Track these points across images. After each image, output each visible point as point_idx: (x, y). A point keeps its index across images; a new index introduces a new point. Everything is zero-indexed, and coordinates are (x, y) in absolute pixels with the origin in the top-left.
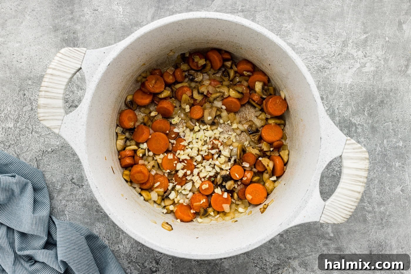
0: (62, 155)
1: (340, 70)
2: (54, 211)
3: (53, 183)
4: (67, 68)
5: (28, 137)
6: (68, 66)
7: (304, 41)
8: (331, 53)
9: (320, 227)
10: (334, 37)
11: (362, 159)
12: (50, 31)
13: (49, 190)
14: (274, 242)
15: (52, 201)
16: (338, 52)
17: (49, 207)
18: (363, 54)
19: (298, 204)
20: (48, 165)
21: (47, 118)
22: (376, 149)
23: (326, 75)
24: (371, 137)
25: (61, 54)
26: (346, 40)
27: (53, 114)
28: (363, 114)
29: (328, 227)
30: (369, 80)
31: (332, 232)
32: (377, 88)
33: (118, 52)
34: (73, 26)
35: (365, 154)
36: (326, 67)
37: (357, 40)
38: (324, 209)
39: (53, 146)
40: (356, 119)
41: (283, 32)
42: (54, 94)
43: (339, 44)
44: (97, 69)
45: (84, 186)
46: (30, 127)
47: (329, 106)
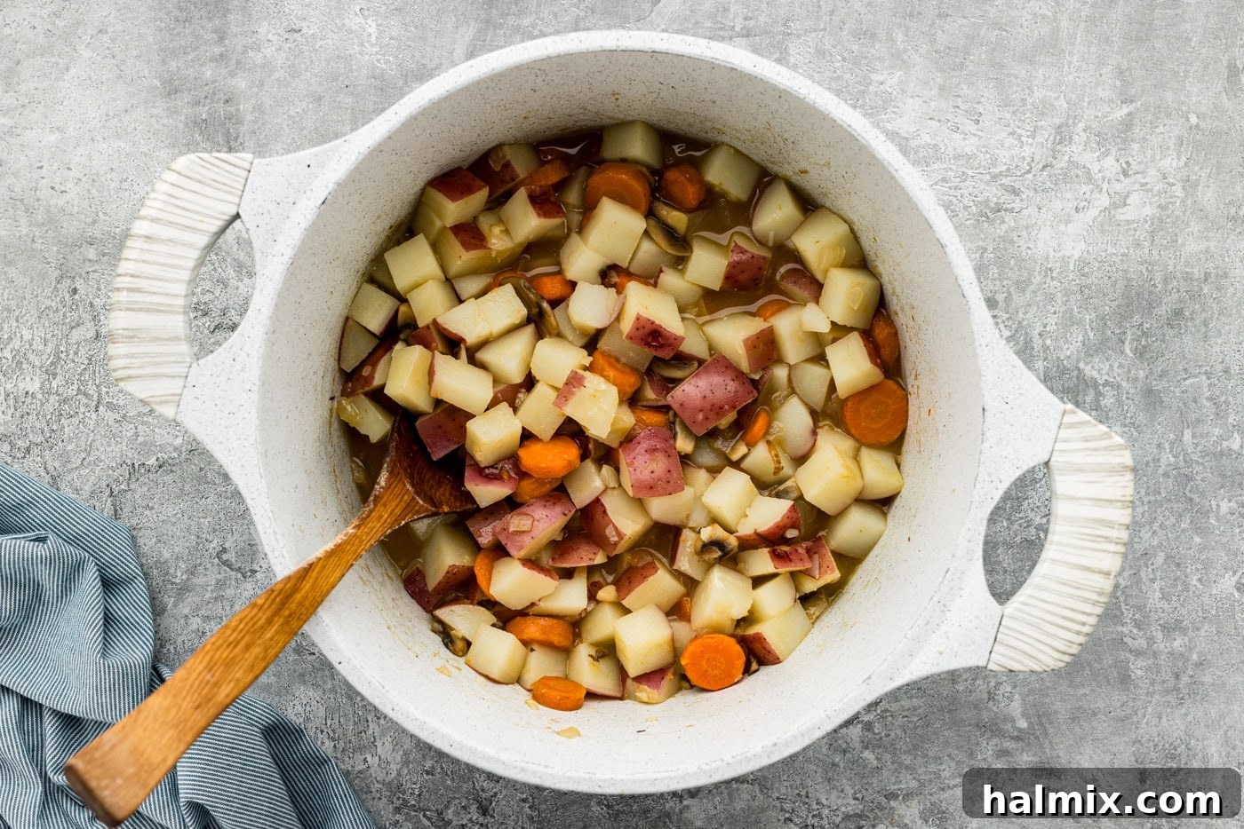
0: (191, 477)
1: (1049, 216)
2: (165, 651)
3: (161, 565)
4: (197, 217)
5: (84, 422)
6: (197, 209)
7: (938, 124)
8: (1020, 164)
9: (985, 701)
10: (1028, 115)
11: (1111, 472)
12: (155, 96)
13: (151, 586)
14: (844, 746)
15: (158, 618)
16: (1041, 160)
17: (150, 636)
18: (1117, 165)
19: (921, 615)
20: (148, 507)
21: (140, 372)
22: (1159, 460)
23: (1004, 230)
24: (1145, 422)
25: (175, 174)
26: (1067, 124)
27: (156, 359)
28: (1121, 350)
29: (1011, 699)
30: (1138, 245)
31: (1023, 716)
32: (1162, 271)
33: (350, 163)
34: (225, 78)
35: (1120, 456)
36: (1005, 206)
37: (1099, 122)
38: (1001, 629)
39: (162, 448)
40: (1096, 367)
41: (870, 100)
42: (155, 299)
43: (1045, 135)
44: (288, 217)
45: (258, 573)
46: (91, 392)
47: (1014, 326)
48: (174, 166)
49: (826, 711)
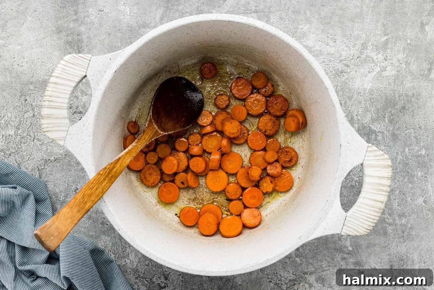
0: (66, 164)
1: (359, 74)
3: (56, 194)
4: (72, 76)
5: (29, 145)
6: (73, 74)
7: (321, 43)
8: (350, 56)
9: (338, 241)
10: (352, 40)
11: (384, 167)
12: (53, 33)
13: (52, 201)
15: (54, 212)
16: (357, 55)
18: (383, 57)
19: (318, 216)
20: (51, 174)
21: (52, 129)
22: (397, 158)
23: (344, 79)
24: (392, 145)
25: (65, 62)
26: (366, 43)
27: (58, 125)
28: (384, 120)
29: (346, 240)
30: (390, 84)
31: (350, 246)
32: (398, 93)
33: (125, 58)
34: (77, 27)
35: (387, 162)
36: (344, 71)
37: (377, 42)
38: (346, 221)
39: (56, 154)
40: (376, 126)
41: (298, 34)
42: (57, 104)
43: (358, 47)
44: (103, 77)
46: (32, 135)
47: (347, 112)
48: (64, 59)
49: (285, 248)
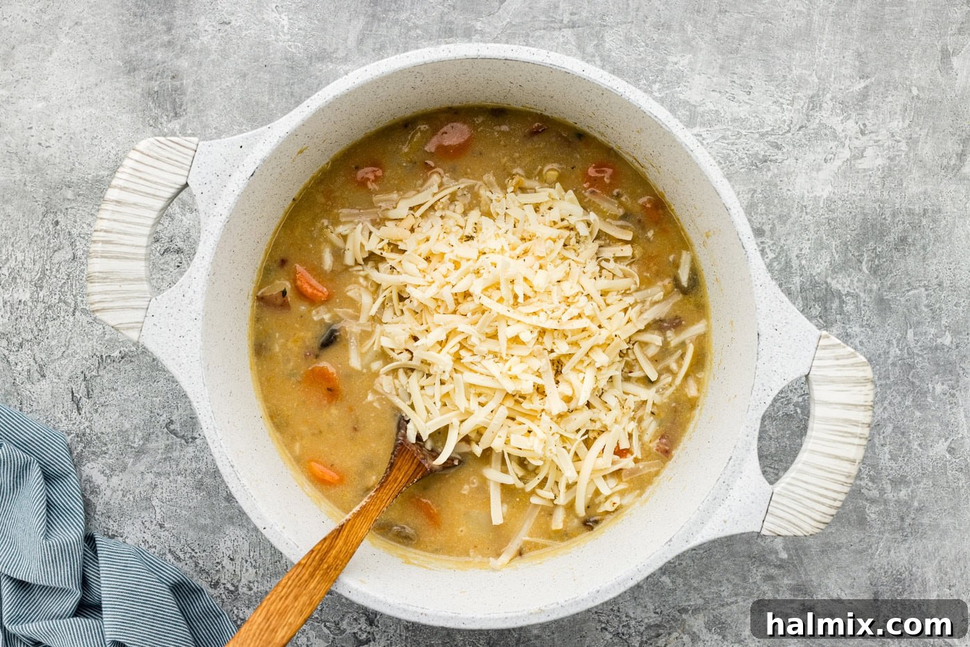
0: (146, 366)
1: (804, 166)
3: (124, 433)
5: (64, 324)
6: (156, 180)
7: (719, 95)
8: (782, 125)
9: (755, 538)
10: (788, 88)
11: (856, 383)
12: (118, 73)
16: (798, 122)
18: (857, 126)
19: (710, 492)
20: (113, 389)
21: (111, 305)
22: (888, 353)
23: (769, 176)
24: (877, 323)
25: (138, 153)
26: (818, 95)
27: (124, 295)
28: (859, 268)
30: (872, 188)
31: (784, 549)
32: (891, 207)
33: (273, 144)
34: (171, 60)
35: (863, 370)
36: (770, 158)
37: (843, 93)
38: (771, 504)
39: (124, 343)
40: (841, 282)
41: (667, 76)
42: (124, 249)
43: (801, 103)
44: (225, 186)
45: (197, 440)
46: (69, 301)
47: (777, 250)
48: (138, 147)
49: (638, 566)
